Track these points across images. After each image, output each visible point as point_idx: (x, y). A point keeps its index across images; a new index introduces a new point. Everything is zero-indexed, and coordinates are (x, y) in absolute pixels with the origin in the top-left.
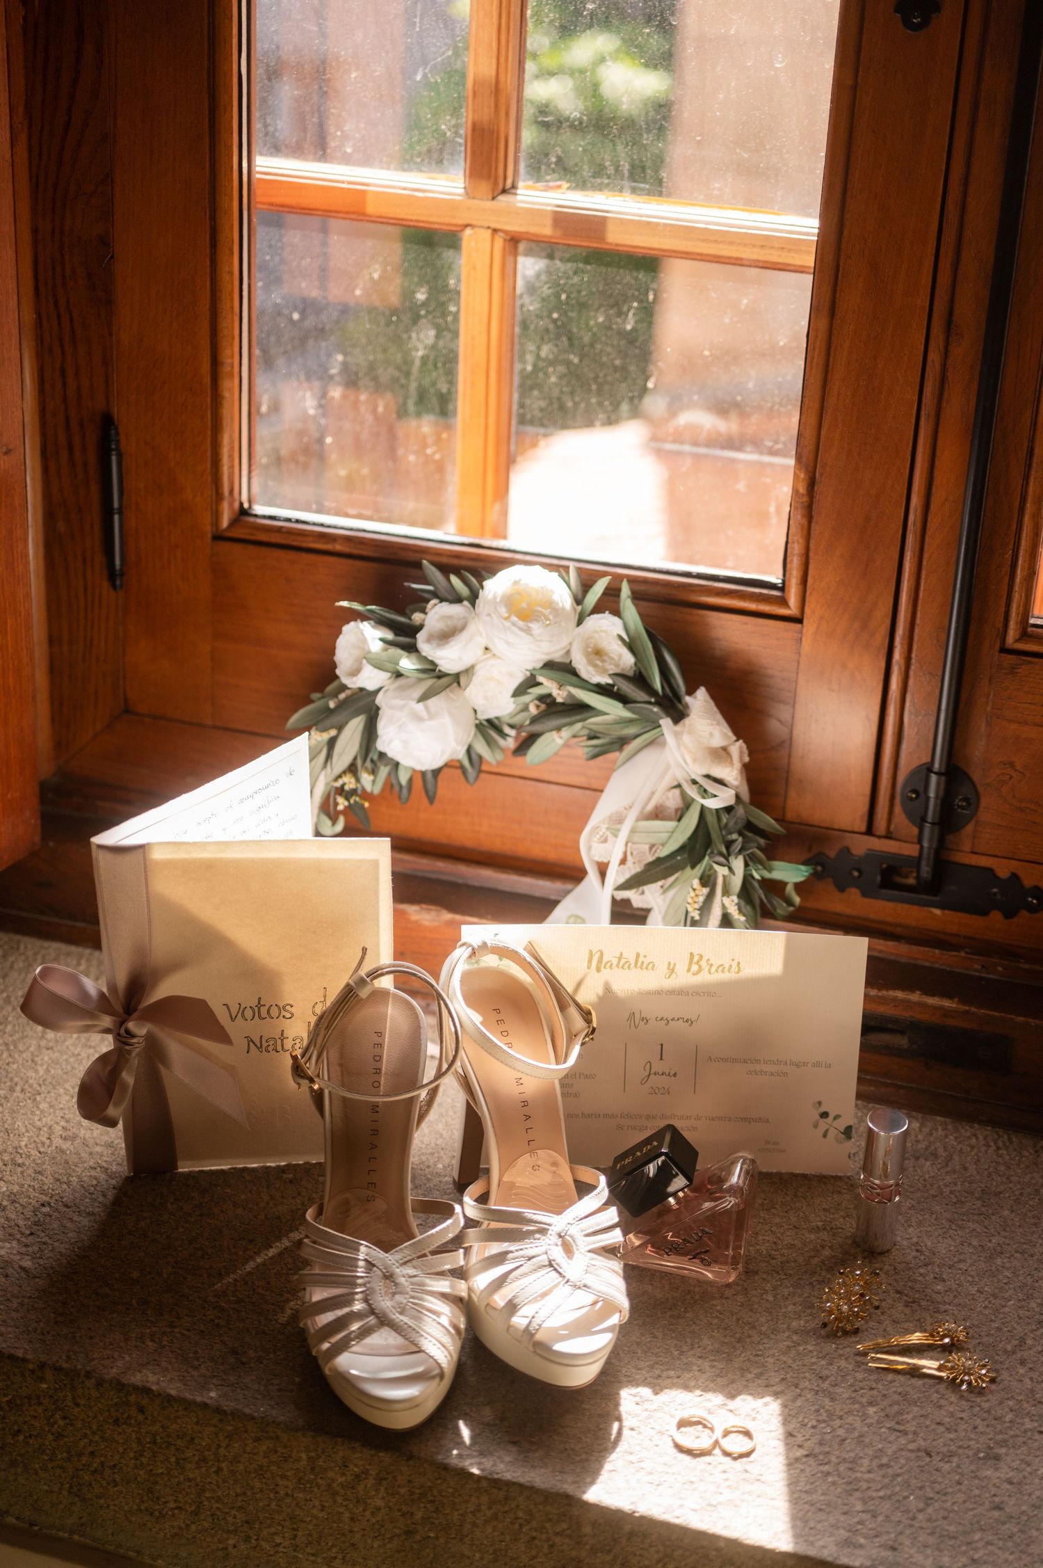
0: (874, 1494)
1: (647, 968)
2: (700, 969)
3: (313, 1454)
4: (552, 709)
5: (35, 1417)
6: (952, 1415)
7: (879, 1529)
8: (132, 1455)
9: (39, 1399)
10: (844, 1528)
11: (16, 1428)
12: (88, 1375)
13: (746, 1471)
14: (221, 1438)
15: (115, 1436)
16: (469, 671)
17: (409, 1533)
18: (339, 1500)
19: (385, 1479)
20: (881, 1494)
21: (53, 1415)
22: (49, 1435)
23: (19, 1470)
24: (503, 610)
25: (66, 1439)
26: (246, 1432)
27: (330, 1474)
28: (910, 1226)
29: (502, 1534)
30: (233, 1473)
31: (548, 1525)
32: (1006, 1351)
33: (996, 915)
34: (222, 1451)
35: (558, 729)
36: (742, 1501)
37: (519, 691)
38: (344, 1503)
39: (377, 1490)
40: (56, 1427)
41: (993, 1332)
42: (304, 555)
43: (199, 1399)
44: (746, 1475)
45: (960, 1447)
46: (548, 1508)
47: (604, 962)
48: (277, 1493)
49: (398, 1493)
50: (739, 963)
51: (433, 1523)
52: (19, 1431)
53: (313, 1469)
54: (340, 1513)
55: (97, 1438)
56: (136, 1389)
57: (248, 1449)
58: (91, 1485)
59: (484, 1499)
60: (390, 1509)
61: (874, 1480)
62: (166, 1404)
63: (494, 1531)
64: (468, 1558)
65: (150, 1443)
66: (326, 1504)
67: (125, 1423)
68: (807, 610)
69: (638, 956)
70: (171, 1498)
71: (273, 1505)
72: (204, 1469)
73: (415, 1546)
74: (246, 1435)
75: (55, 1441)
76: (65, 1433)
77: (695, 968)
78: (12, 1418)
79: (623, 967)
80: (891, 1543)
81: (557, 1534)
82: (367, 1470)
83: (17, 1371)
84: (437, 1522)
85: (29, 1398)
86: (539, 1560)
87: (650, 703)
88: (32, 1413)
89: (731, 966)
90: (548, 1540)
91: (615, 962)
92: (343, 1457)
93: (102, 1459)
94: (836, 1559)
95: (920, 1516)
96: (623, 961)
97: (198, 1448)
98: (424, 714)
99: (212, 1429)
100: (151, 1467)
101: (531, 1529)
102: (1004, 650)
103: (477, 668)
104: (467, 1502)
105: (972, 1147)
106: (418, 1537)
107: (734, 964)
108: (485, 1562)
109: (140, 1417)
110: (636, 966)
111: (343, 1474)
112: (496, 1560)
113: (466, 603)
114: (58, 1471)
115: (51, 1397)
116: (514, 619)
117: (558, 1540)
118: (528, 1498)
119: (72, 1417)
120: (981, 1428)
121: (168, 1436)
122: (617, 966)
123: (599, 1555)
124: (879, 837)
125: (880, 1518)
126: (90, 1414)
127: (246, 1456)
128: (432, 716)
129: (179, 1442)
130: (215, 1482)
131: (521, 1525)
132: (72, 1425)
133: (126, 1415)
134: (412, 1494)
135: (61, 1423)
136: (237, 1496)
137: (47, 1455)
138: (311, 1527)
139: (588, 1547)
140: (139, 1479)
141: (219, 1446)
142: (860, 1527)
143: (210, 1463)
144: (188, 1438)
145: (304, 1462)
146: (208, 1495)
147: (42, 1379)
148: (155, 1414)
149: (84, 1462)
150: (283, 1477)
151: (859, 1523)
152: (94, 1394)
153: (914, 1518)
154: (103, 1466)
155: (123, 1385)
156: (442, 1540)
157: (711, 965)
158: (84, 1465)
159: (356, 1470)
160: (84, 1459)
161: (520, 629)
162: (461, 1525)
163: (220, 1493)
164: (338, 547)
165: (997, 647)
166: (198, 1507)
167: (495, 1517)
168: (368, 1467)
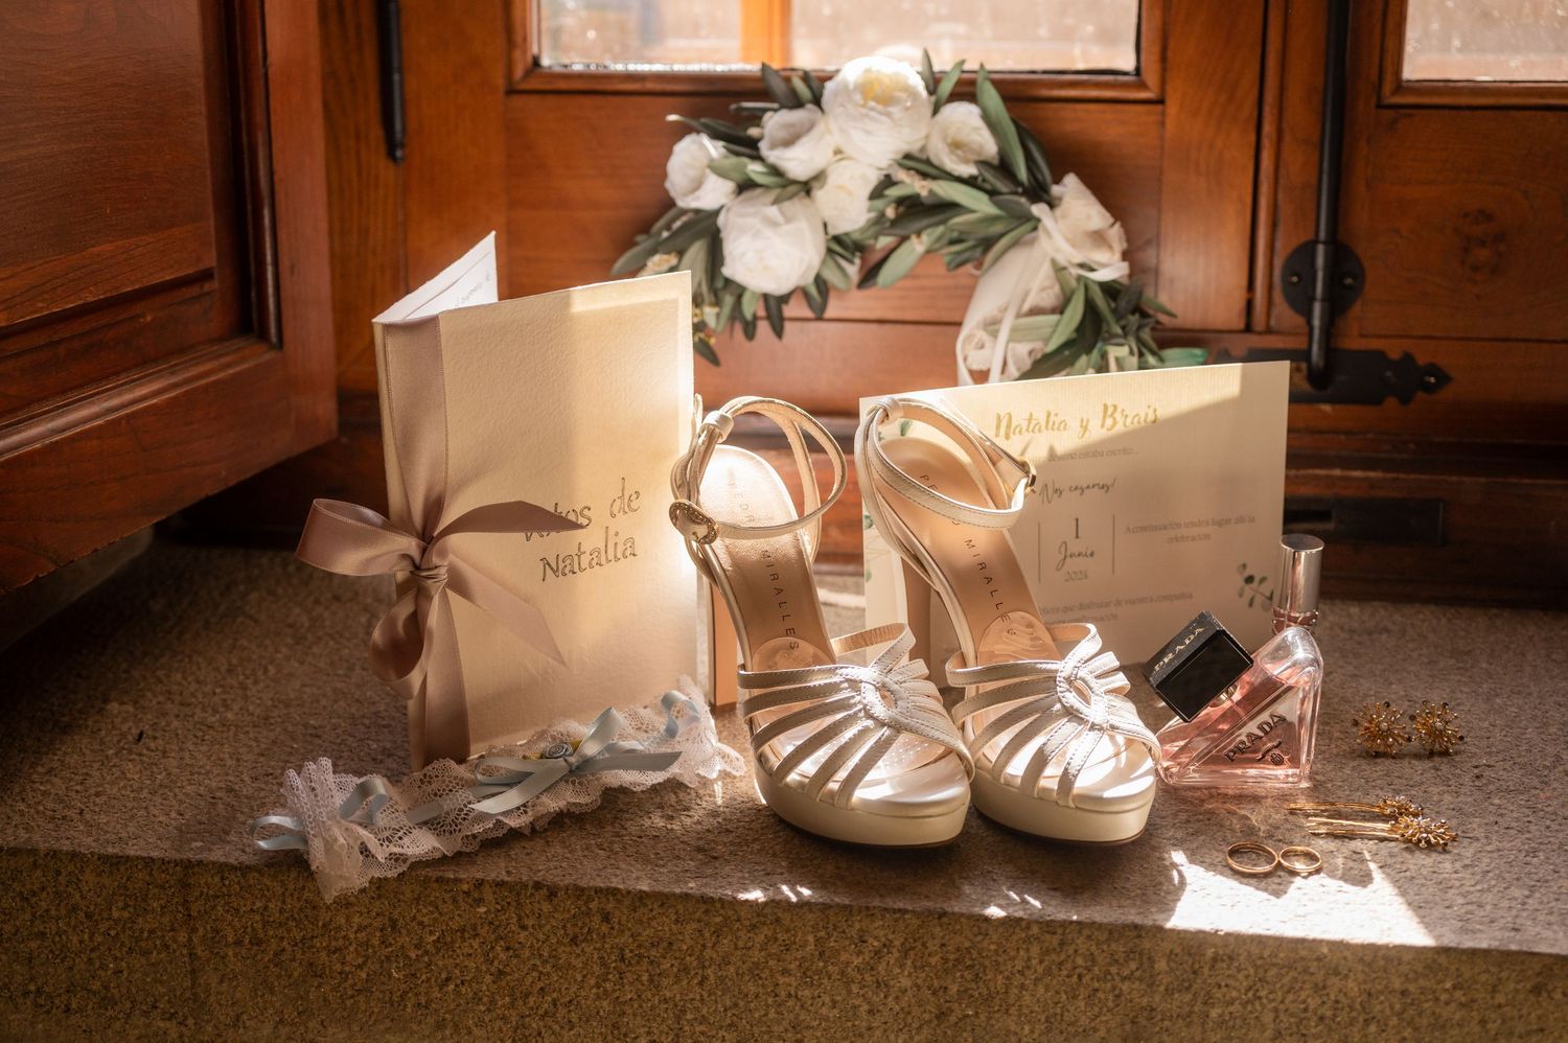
0: (1472, 889)
1: (1058, 428)
2: (1115, 423)
3: (822, 934)
4: (914, 211)
5: (470, 955)
6: (1517, 820)
7: (1492, 915)
8: (592, 982)
9: (475, 929)
10: (1454, 919)
11: (444, 976)
12: (538, 886)
13: (1323, 886)
14: (707, 935)
15: (573, 960)
16: (820, 177)
17: (942, 1015)
18: (855, 988)
19: (913, 949)
20: (1479, 887)
21: (493, 948)
22: (488, 977)
23: (448, 1032)
24: (858, 97)
25: (509, 978)
26: (739, 920)
27: (844, 957)
28: (1391, 684)
29: (1057, 992)
30: (722, 979)
31: (1114, 970)
32: (1545, 767)
33: (1391, 403)
34: (708, 953)
35: (919, 234)
36: (1332, 909)
37: (877, 194)
38: (862, 992)
39: (902, 966)
40: (496, 963)
41: (1523, 753)
42: (611, 99)
43: (678, 891)
44: (1324, 889)
45: (1541, 843)
46: (1114, 946)
47: (1013, 426)
48: (776, 995)
49: (929, 964)
50: (1155, 410)
51: (972, 996)
52: (448, 979)
53: (821, 954)
54: (855, 1007)
55: (548, 968)
56: (598, 891)
57: (741, 944)
58: (540, 1034)
59: (1035, 950)
60: (919, 988)
61: (1464, 878)
62: (638, 904)
63: (1047, 990)
64: (1016, 1033)
65: (615, 961)
66: (839, 998)
67: (585, 940)
68: (1169, 88)
69: (1049, 415)
70: (643, 1030)
71: (772, 1014)
72: (684, 983)
73: (949, 1032)
74: (738, 925)
75: (494, 982)
76: (508, 970)
77: (1109, 422)
78: (440, 963)
79: (1033, 431)
80: (1512, 925)
81: (1124, 979)
82: (891, 941)
83: (447, 896)
84: (976, 994)
85: (463, 930)
86: (1104, 1018)
87: (1016, 193)
88: (467, 950)
89: (1147, 414)
90: (1114, 988)
91: (1024, 424)
92: (860, 930)
93: (555, 995)
94: (1459, 944)
95: (1530, 901)
96: (1033, 423)
97: (677, 954)
98: (780, 219)
99: (695, 926)
100: (617, 994)
101: (1092, 979)
102: (1380, 106)
103: (829, 172)
104: (1013, 959)
105: (1424, 621)
106: (953, 1019)
107: (1151, 412)
108: (1035, 1036)
109: (605, 928)
110: (1047, 428)
111: (859, 953)
112: (1049, 1030)
113: (810, 106)
114: (499, 1023)
115: (491, 923)
116: (872, 104)
117: (1125, 987)
118: (1089, 937)
119: (517, 946)
120: (1554, 826)
121: (639, 946)
122: (1027, 430)
123: (1176, 995)
124: (1260, 333)
125: (1488, 907)
126: (541, 937)
127: (739, 953)
128: (788, 220)
129: (653, 952)
130: (698, 998)
131: (1080, 977)
132: (517, 956)
133: (586, 930)
134: (946, 961)
135: (503, 956)
136: (725, 1010)
137: (484, 1004)
138: (819, 1034)
139: (1162, 988)
140: (602, 1013)
141: (704, 946)
142: (1469, 916)
143: (693, 973)
144: (665, 944)
145: (810, 947)
146: (689, 1016)
147: (480, 901)
148: (624, 921)
149: (531, 1004)
150: (785, 972)
151: (1467, 913)
152: (546, 907)
153: (1524, 904)
154: (555, 1005)
155: (582, 890)
156: (983, 1017)
157: (1127, 416)
158: (532, 1009)
159: (876, 944)
160: (531, 1000)
161: (881, 113)
162: (1006, 992)
163: (704, 1011)
164: (650, 86)
165: (1374, 101)
166: (677, 1036)
167: (1048, 972)
168: (891, 937)
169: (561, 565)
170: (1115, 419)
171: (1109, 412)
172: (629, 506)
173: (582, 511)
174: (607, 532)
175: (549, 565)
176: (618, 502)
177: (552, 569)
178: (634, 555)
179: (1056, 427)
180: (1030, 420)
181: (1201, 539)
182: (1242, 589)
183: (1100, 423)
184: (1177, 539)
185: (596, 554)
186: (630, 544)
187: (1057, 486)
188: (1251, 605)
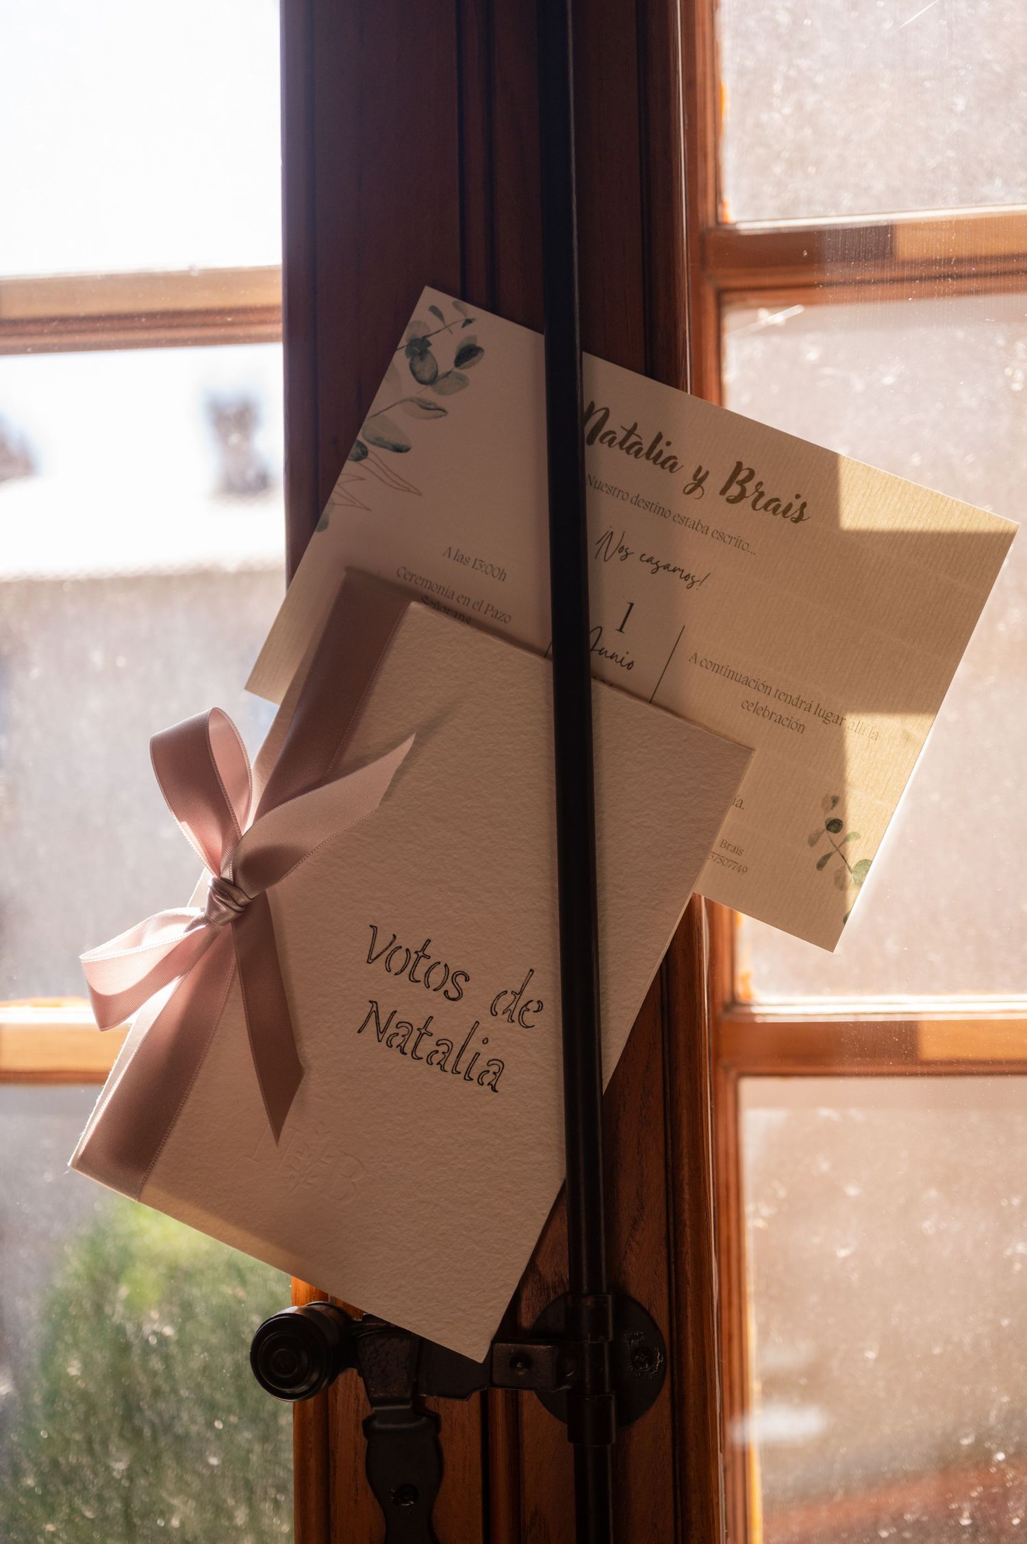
1: (663, 464)
2: (742, 495)
47: (605, 429)
50: (804, 505)
69: (659, 437)
77: (735, 490)
79: (628, 450)
89: (790, 506)
91: (621, 435)
96: (633, 439)
107: (797, 504)
110: (648, 455)
122: (621, 444)
157: (762, 494)
169: (391, 1030)
170: (743, 491)
171: (741, 477)
172: (521, 1014)
173: (456, 974)
174: (474, 1029)
175: (377, 1017)
176: (510, 998)
177: (378, 1024)
178: (494, 1089)
179: (661, 460)
180: (631, 433)
181: (790, 726)
182: (819, 834)
183: (722, 485)
184: (758, 710)
185: (444, 1048)
186: (495, 1069)
187: (626, 543)
188: (820, 866)
